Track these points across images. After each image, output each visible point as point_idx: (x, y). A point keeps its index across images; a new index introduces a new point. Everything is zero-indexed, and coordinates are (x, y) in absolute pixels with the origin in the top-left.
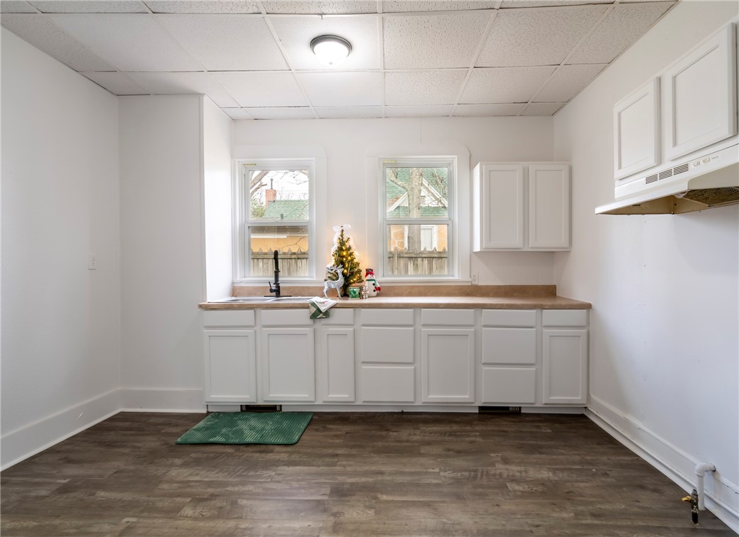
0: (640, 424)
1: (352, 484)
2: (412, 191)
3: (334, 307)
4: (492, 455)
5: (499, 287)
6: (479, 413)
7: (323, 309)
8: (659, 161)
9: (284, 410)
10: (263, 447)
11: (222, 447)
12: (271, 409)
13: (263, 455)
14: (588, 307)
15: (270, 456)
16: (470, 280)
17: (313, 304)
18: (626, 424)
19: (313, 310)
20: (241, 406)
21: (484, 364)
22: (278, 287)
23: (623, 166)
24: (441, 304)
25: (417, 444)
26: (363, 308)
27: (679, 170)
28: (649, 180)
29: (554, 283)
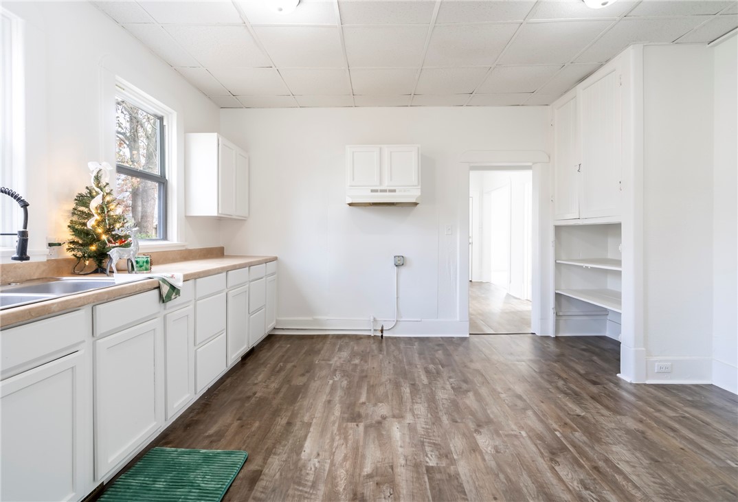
0: (326, 318)
5: (201, 251)
6: (243, 359)
7: (179, 285)
8: (381, 184)
14: (276, 259)
16: (186, 243)
17: (164, 280)
18: (316, 322)
19: (166, 289)
21: (251, 313)
23: (355, 180)
24: (237, 265)
26: (199, 277)
27: (391, 191)
28: (372, 191)
29: (222, 246)
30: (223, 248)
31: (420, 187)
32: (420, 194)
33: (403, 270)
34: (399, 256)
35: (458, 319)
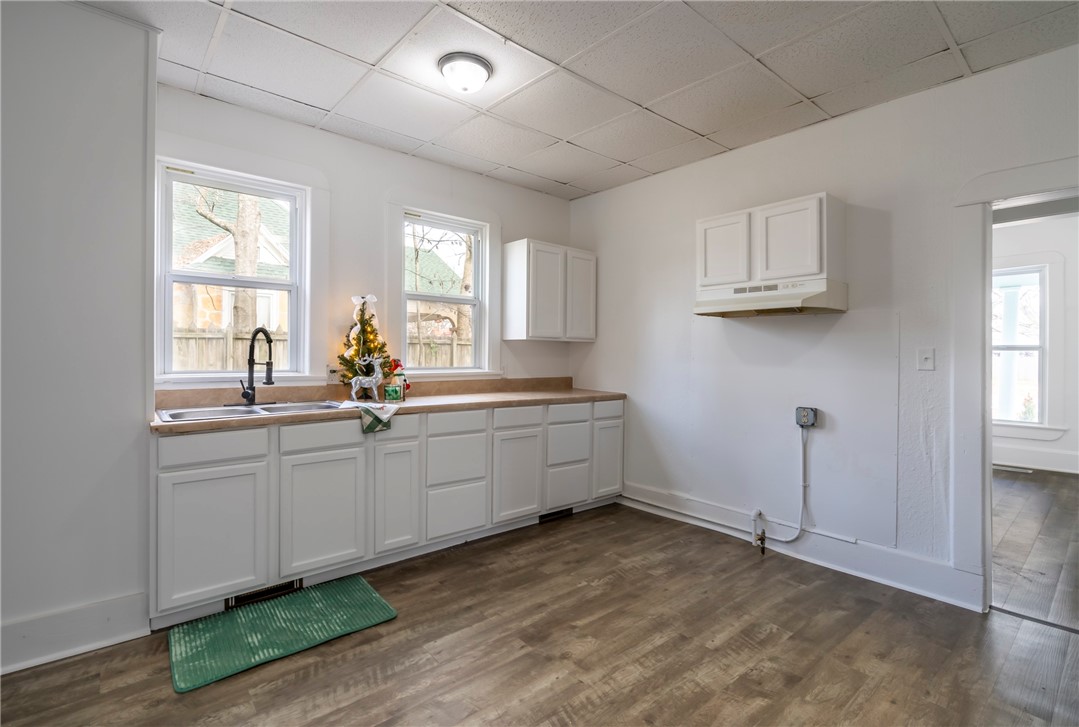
0: (687, 496)
1: (533, 625)
2: (244, 236)
3: (397, 414)
4: (606, 555)
5: (527, 381)
6: (541, 523)
7: (384, 417)
8: (750, 278)
9: (305, 584)
10: (358, 637)
11: (286, 661)
12: (287, 590)
13: (375, 644)
14: (623, 397)
15: (386, 643)
16: (501, 372)
17: (367, 411)
18: (673, 499)
19: (368, 420)
20: (227, 601)
21: (551, 465)
22: (252, 388)
23: (709, 275)
24: (514, 401)
25: (532, 568)
26: (431, 412)
27: (769, 288)
28: (737, 291)
29: (570, 375)
30: (571, 378)
31: (824, 275)
32: (825, 289)
33: (818, 437)
34: (804, 408)
35: (951, 564)
